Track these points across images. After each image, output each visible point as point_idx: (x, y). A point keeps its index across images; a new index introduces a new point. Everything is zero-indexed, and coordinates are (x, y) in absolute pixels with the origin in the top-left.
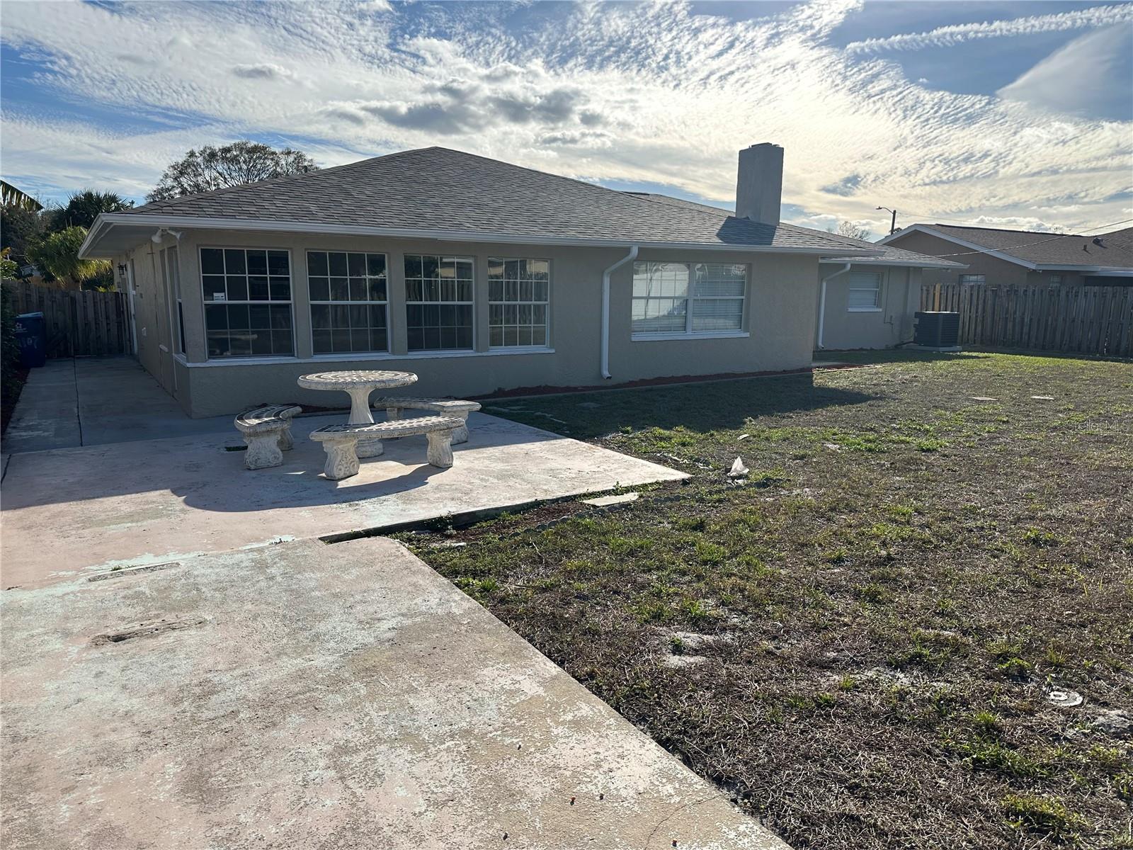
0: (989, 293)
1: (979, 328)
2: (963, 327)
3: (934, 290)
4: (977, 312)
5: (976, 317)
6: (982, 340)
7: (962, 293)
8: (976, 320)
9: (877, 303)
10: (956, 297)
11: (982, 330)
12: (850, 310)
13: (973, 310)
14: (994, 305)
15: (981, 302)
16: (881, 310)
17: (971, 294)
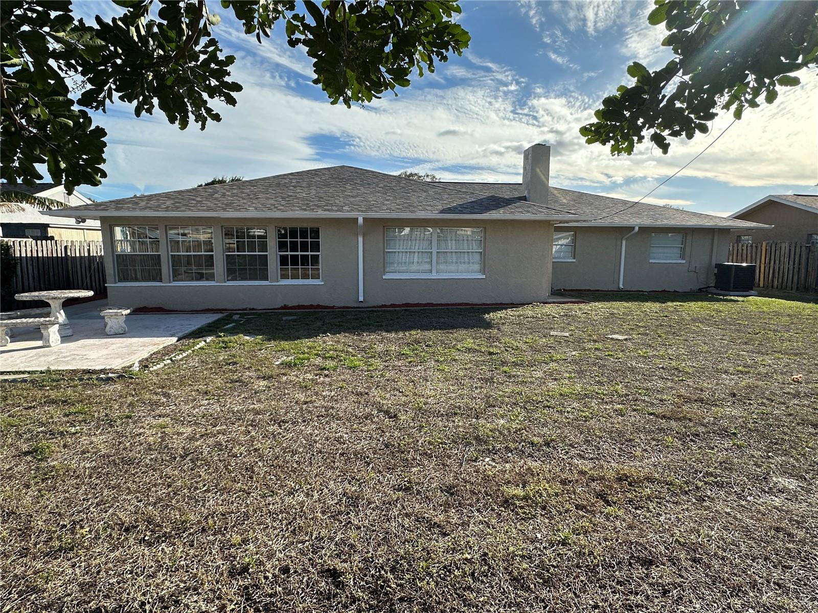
0: (804, 248)
1: (796, 278)
2: (783, 277)
3: (762, 246)
4: (794, 264)
5: (794, 268)
6: (797, 288)
7: (783, 249)
8: (793, 270)
9: (682, 257)
10: (778, 253)
11: (798, 278)
12: (651, 261)
13: (791, 263)
14: (808, 259)
15: (797, 256)
16: (684, 261)
17: (790, 250)
